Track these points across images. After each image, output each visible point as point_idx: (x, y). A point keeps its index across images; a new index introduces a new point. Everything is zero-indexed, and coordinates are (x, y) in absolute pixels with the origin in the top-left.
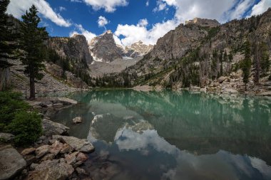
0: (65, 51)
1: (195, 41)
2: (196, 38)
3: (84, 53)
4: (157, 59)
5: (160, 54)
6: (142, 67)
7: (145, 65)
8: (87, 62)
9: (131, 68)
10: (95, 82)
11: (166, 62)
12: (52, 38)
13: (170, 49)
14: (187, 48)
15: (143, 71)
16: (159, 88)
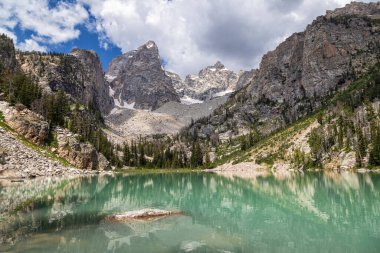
0: (52, 84)
1: (359, 52)
2: (362, 47)
3: (94, 90)
4: (265, 101)
5: (270, 89)
6: (230, 120)
7: (236, 116)
8: (101, 109)
9: (204, 122)
10: (121, 154)
11: (287, 106)
12: (22, 54)
13: (294, 76)
14: (340, 72)
15: (233, 128)
16: (283, 170)
